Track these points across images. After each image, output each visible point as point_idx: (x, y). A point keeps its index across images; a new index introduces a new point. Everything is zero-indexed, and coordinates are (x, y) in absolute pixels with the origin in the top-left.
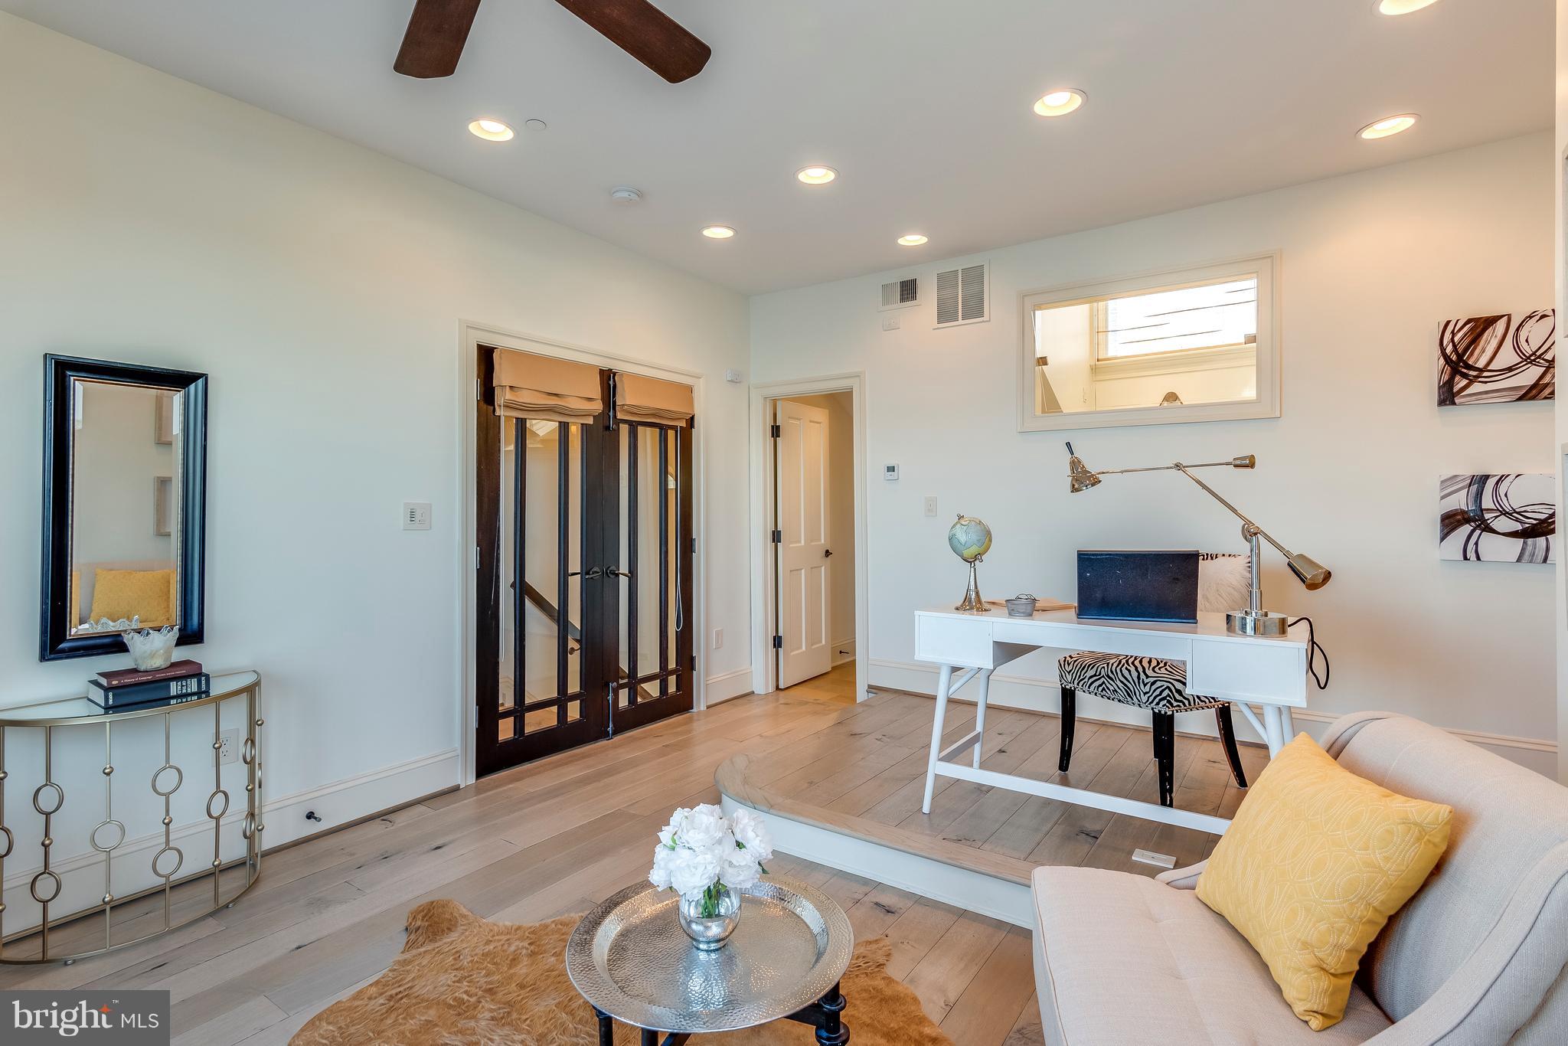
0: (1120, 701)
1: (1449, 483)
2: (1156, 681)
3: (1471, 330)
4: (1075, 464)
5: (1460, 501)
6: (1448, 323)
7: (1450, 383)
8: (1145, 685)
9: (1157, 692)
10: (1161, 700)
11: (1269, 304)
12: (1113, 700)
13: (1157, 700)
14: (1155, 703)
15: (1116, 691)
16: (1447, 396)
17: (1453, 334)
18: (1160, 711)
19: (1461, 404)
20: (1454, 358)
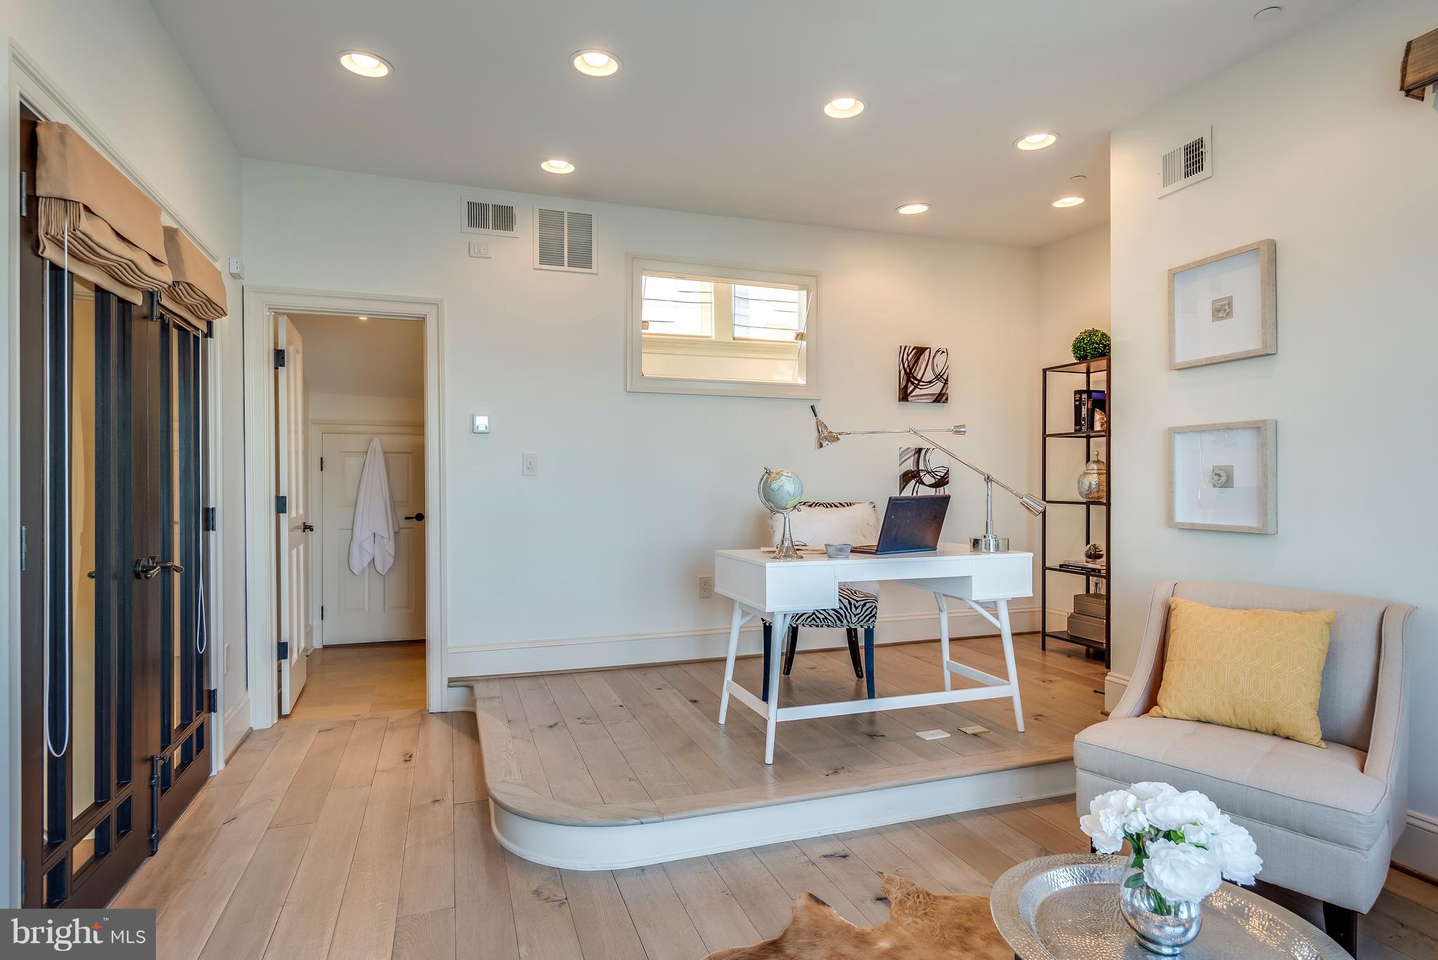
0: (828, 626)
1: (906, 453)
2: (865, 603)
3: (915, 354)
4: (820, 426)
5: (909, 465)
6: (906, 347)
7: (906, 387)
8: (856, 608)
9: (868, 612)
10: (870, 618)
11: (815, 311)
12: (822, 626)
13: (867, 618)
14: (864, 621)
15: (826, 618)
16: (904, 396)
17: (908, 356)
18: (869, 627)
19: (911, 402)
20: (908, 371)
